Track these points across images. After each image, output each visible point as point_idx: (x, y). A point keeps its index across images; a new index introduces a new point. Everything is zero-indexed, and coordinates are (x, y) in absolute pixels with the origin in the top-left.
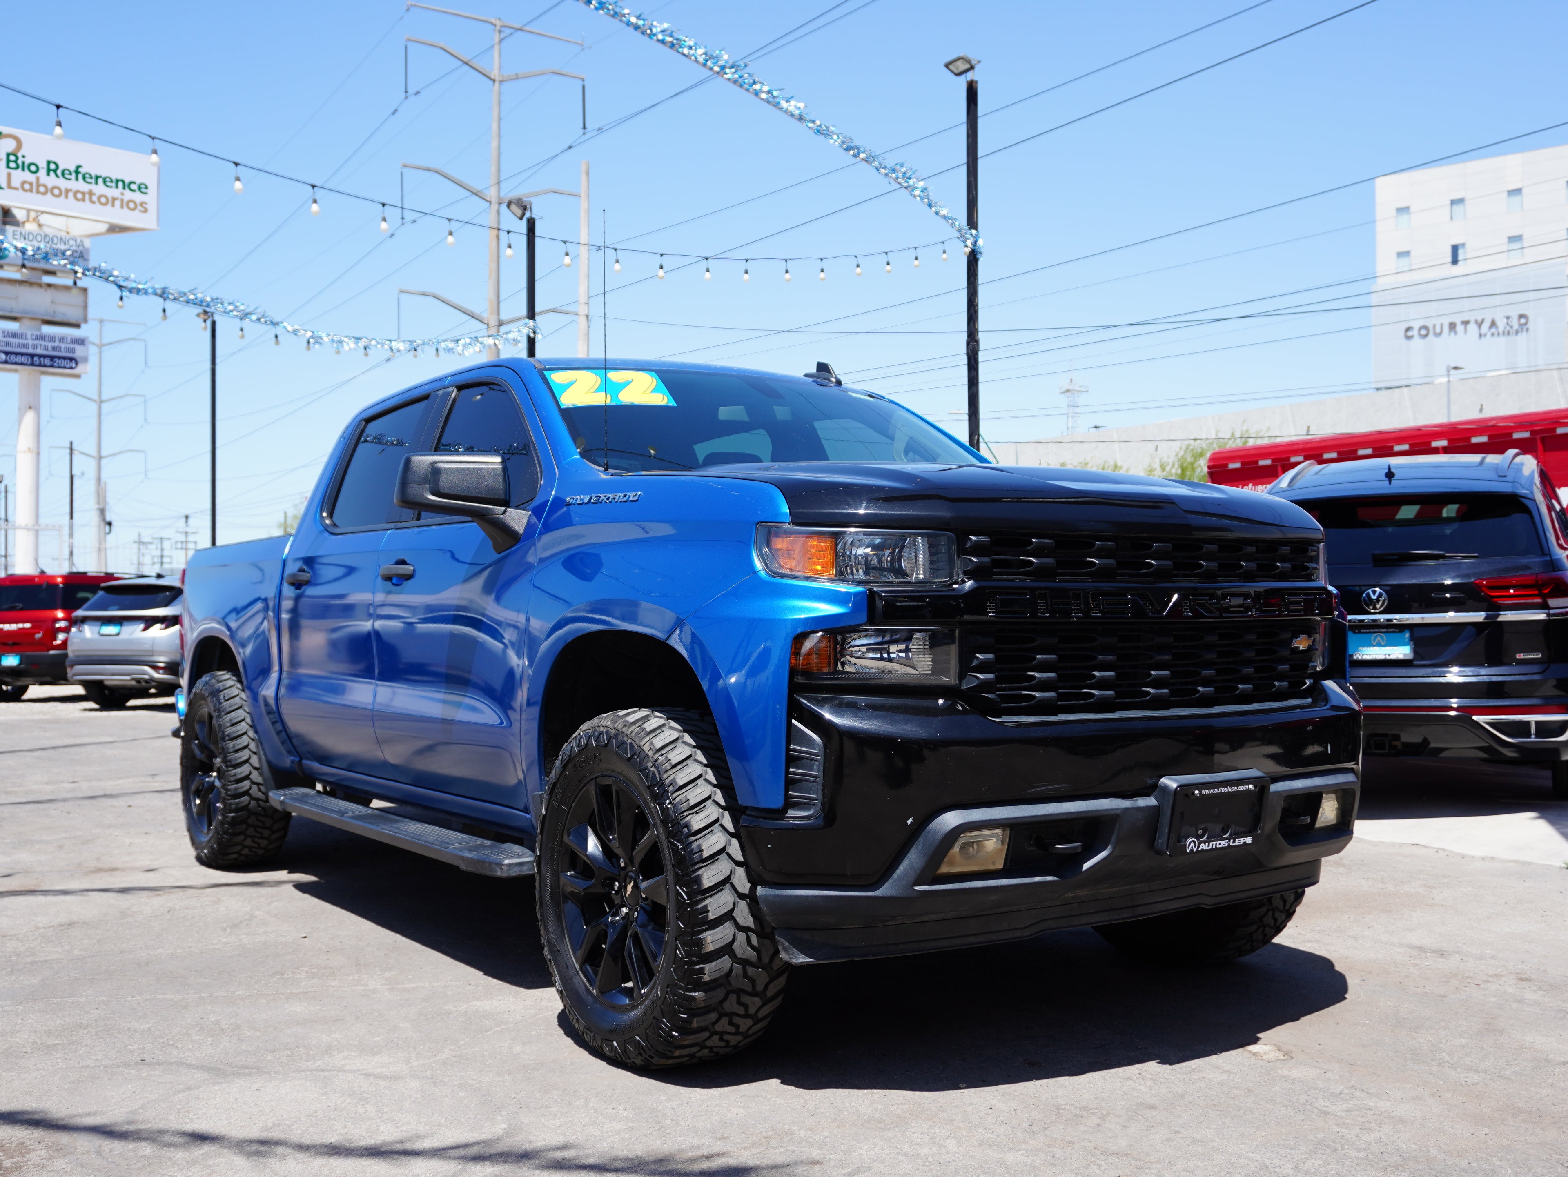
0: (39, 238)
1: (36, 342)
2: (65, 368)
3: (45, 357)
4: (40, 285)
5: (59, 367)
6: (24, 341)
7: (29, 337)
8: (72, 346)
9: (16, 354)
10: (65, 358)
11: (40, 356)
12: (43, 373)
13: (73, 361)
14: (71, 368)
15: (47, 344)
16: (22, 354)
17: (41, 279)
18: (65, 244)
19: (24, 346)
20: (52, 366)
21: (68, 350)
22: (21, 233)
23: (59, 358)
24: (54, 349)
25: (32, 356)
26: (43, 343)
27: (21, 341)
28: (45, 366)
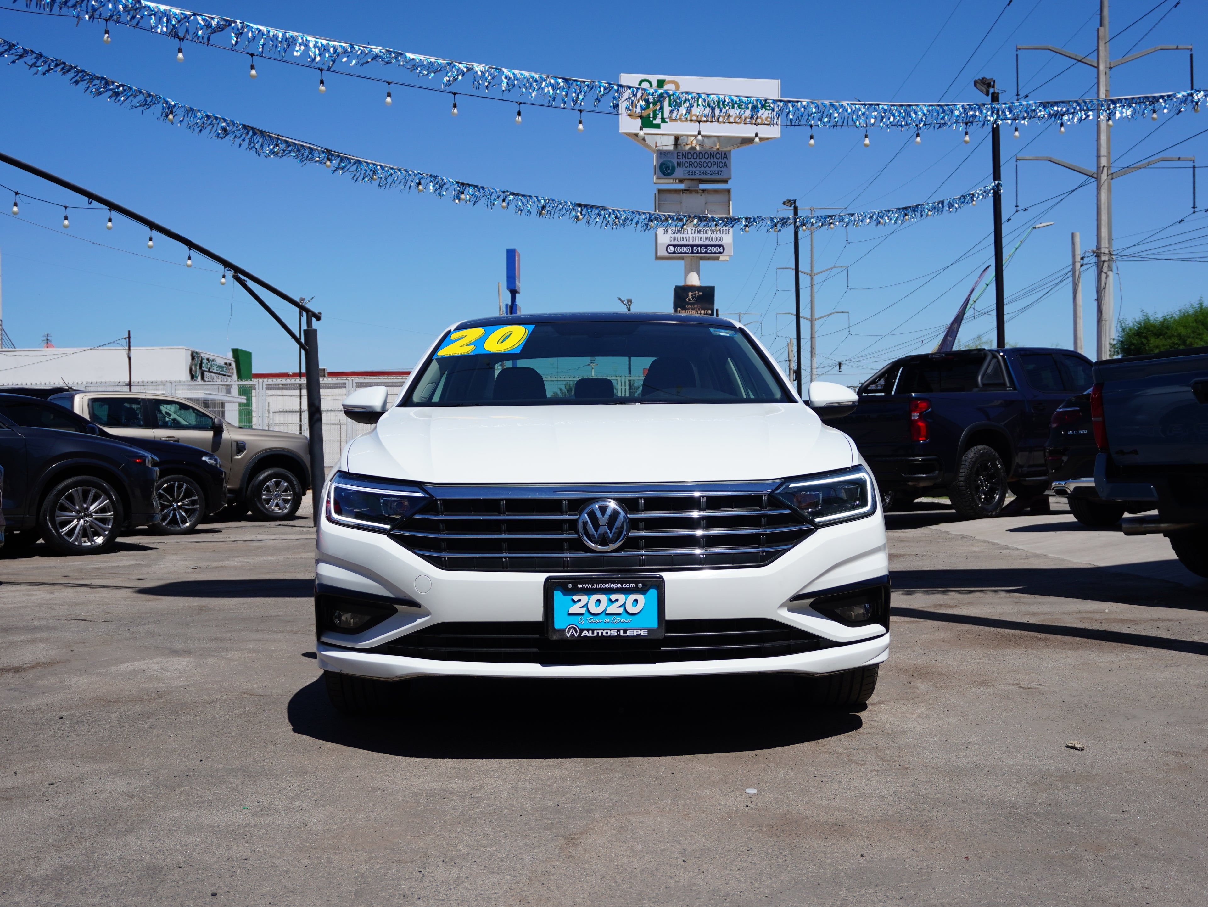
0: (695, 156)
1: (695, 235)
2: (715, 253)
3: (701, 246)
4: (697, 192)
5: (712, 253)
6: (687, 236)
7: (689, 232)
8: (720, 235)
9: (681, 246)
10: (715, 246)
11: (698, 246)
12: (701, 258)
13: (722, 248)
14: (720, 253)
15: (702, 236)
16: (685, 246)
17: (698, 187)
18: (713, 158)
19: (686, 239)
20: (706, 253)
21: (717, 239)
22: (683, 154)
23: (711, 246)
24: (707, 239)
25: (692, 246)
26: (700, 236)
27: (684, 236)
28: (701, 253)
